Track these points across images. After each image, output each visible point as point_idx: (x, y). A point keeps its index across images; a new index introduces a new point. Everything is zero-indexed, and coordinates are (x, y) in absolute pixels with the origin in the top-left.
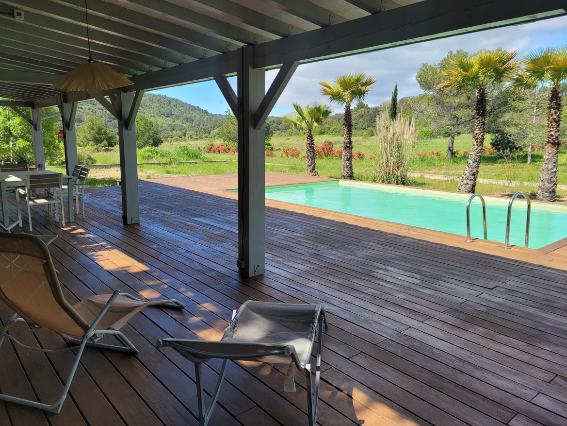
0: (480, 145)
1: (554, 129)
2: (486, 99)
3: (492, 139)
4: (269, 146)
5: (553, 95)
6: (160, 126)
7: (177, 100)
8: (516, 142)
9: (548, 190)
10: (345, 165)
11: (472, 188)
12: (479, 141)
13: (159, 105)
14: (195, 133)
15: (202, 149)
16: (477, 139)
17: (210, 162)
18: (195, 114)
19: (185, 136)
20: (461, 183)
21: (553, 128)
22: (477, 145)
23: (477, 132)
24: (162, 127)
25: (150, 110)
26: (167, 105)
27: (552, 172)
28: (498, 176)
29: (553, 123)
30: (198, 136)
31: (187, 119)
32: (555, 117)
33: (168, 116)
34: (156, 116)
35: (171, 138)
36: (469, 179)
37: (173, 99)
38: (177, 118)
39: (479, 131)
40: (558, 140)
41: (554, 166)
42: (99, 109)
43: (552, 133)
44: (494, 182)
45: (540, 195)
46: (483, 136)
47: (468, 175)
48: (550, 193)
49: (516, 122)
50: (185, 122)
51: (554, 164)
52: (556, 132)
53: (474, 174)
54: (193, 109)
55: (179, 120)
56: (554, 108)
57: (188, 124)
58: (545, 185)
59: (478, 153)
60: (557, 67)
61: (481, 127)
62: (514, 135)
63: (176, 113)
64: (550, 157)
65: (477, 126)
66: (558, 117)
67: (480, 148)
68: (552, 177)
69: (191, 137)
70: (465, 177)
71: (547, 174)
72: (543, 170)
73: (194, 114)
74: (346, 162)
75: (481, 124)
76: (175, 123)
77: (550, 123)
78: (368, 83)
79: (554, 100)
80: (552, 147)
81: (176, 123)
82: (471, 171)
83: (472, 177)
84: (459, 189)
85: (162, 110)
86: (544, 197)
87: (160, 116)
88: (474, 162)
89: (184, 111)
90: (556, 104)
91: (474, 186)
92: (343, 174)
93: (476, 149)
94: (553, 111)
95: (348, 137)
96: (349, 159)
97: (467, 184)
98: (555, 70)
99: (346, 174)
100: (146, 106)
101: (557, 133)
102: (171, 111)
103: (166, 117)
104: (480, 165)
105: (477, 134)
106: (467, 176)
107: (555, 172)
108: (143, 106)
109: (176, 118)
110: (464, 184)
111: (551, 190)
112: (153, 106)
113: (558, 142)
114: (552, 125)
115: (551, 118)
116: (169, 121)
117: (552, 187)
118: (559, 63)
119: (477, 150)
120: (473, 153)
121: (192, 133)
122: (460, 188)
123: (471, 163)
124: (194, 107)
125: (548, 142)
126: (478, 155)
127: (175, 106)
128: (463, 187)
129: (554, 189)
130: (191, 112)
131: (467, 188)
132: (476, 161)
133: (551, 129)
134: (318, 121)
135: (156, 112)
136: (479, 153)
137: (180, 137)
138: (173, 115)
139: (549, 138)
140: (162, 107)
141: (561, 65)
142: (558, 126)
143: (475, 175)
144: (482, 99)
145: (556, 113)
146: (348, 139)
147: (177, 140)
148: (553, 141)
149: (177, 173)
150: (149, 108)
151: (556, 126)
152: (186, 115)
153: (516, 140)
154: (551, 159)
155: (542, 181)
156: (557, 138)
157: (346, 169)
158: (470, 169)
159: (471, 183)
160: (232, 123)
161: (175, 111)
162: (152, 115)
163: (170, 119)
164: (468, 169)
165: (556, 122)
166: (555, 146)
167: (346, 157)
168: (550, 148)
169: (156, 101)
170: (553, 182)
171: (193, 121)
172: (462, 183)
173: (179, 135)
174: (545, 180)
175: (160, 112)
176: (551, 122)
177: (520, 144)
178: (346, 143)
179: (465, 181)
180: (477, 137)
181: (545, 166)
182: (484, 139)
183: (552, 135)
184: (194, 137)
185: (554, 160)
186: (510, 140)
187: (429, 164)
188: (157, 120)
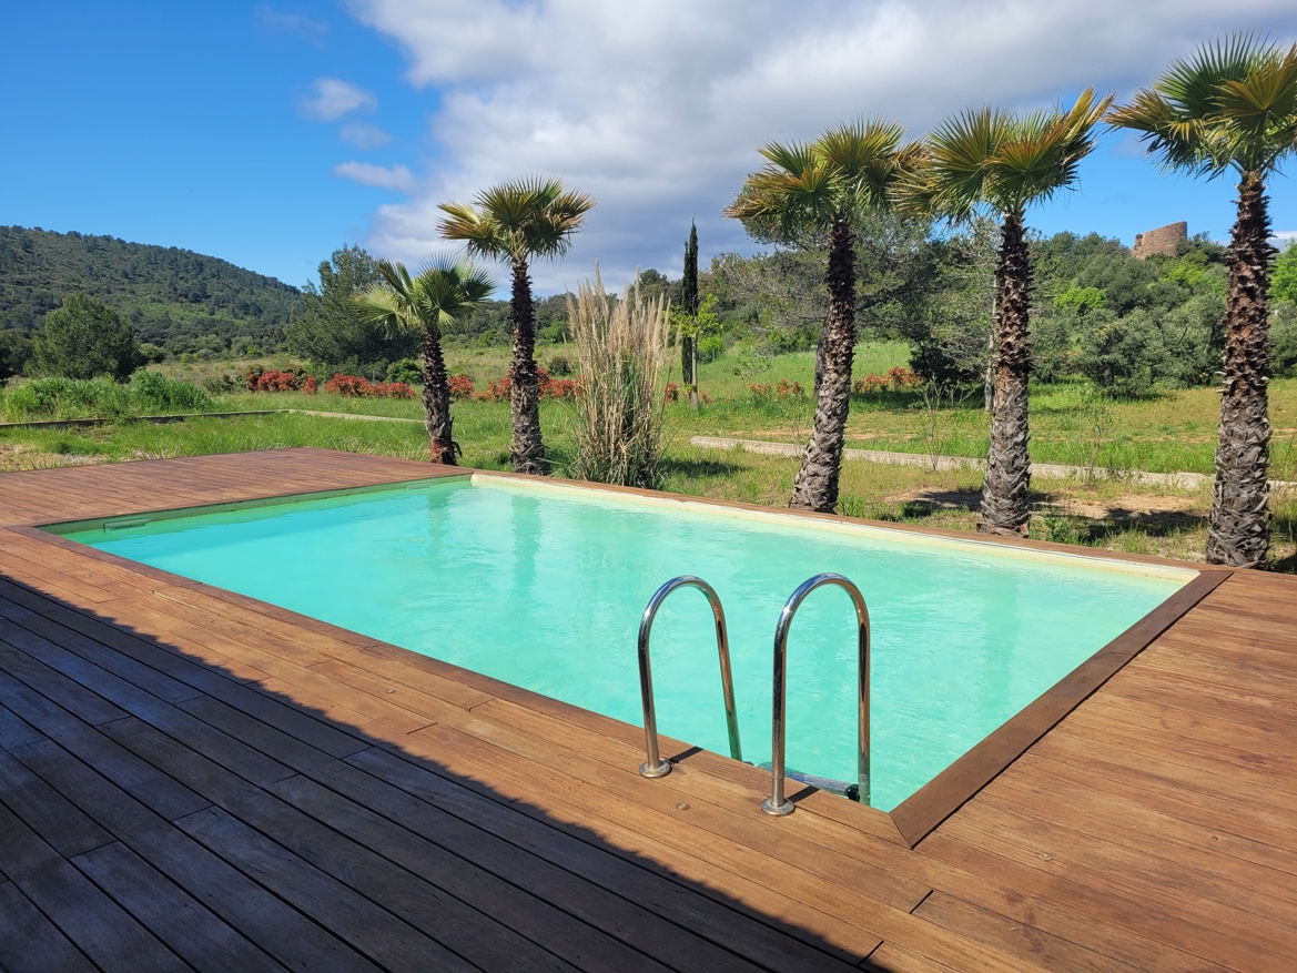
0: (844, 372)
1: (1015, 328)
2: (852, 252)
3: (913, 353)
4: (413, 372)
5: (1008, 239)
6: (176, 324)
7: (220, 261)
8: (957, 360)
9: (1009, 491)
10: (519, 425)
11: (829, 486)
12: (839, 361)
13: (173, 272)
14: (257, 340)
15: (235, 381)
16: (835, 355)
17: (223, 416)
18: (266, 295)
19: (229, 346)
20: (802, 471)
21: (1011, 326)
22: (836, 371)
23: (836, 338)
24: (179, 326)
25: (148, 285)
26: (194, 272)
27: (1016, 444)
28: (916, 444)
29: (1010, 314)
30: (264, 348)
31: (246, 308)
32: (1015, 297)
33: (197, 300)
34: (165, 299)
35: (192, 352)
36: (821, 461)
37: (210, 259)
38: (220, 304)
39: (839, 336)
40: (1024, 357)
41: (1020, 427)
42: (12, 283)
43: (1010, 339)
44: (902, 459)
45: (989, 505)
46: (849, 348)
47: (817, 450)
48: (1014, 498)
49: (954, 313)
50: (241, 315)
51: (1019, 423)
52: (1018, 337)
53: (831, 449)
54: (261, 284)
55: (225, 310)
56: (1012, 274)
57: (249, 318)
58: (999, 477)
59: (838, 392)
60: (1009, 162)
61: (843, 325)
62: (952, 344)
63: (217, 293)
64: (1007, 404)
65: (834, 322)
66: (1023, 296)
67: (842, 379)
68: (1016, 457)
69: (244, 349)
70: (810, 456)
71: (1003, 447)
72: (993, 438)
73: (264, 296)
74: (522, 418)
75: (841, 316)
76: (214, 317)
77: (1003, 312)
78: (571, 209)
79: (1010, 252)
80: (1010, 377)
81: (216, 317)
82: (824, 440)
83: (827, 457)
84: (798, 490)
85: (182, 285)
86: (998, 510)
87: (177, 301)
88: (829, 417)
89: (237, 287)
90: (1015, 261)
91: (833, 480)
92: (517, 450)
93: (835, 383)
94: (1009, 282)
95: (522, 350)
96: (528, 410)
97: (816, 475)
98: (1003, 170)
99: (523, 448)
100: (140, 276)
101: (1023, 339)
102: (203, 289)
103: (192, 302)
104: (845, 425)
105: (833, 342)
106: (814, 453)
107: (1024, 443)
108: (131, 276)
109: (217, 304)
110: (809, 476)
111: (1015, 491)
112: (156, 276)
113: (1026, 362)
114: (1009, 318)
115: (1005, 299)
116: (200, 312)
117: (1018, 483)
118: (1011, 150)
119: (837, 385)
120: (827, 392)
121: (248, 339)
122: (800, 487)
123: (824, 418)
124: (263, 277)
125: (1002, 364)
126: (840, 397)
127: (214, 276)
128: (806, 484)
129: (1022, 488)
130: (256, 291)
131: (817, 485)
132: (835, 414)
133: (1008, 329)
134: (450, 305)
135: (166, 289)
136: (841, 392)
137: (216, 350)
138: (210, 297)
139: (1002, 352)
140: (182, 278)
141: (1017, 153)
142: (1025, 320)
143: (834, 450)
144: (841, 251)
145: (1016, 286)
146: (522, 355)
147: (206, 357)
148: (1014, 360)
149: (87, 453)
150: (147, 281)
151: (1018, 322)
152: (244, 296)
153: (958, 356)
154: (1012, 409)
155: (993, 466)
156: (1022, 352)
157: (523, 438)
158: (823, 435)
159: (825, 471)
160: (321, 316)
161: (212, 287)
162: (155, 297)
163: (203, 306)
164: (816, 435)
165: (1018, 310)
166: (1018, 375)
167: (520, 405)
168: (1007, 380)
169: (165, 265)
170: (1018, 469)
171: (261, 311)
172: (804, 473)
173: (213, 345)
174: (999, 464)
175: (175, 289)
176: (1006, 310)
177: (966, 364)
178: (520, 367)
179: (812, 468)
180: (834, 352)
181: (997, 428)
182: (851, 355)
183: (1009, 345)
184: (251, 350)
185: (1017, 412)
186: (948, 355)
187: (770, 412)
188: (168, 308)
